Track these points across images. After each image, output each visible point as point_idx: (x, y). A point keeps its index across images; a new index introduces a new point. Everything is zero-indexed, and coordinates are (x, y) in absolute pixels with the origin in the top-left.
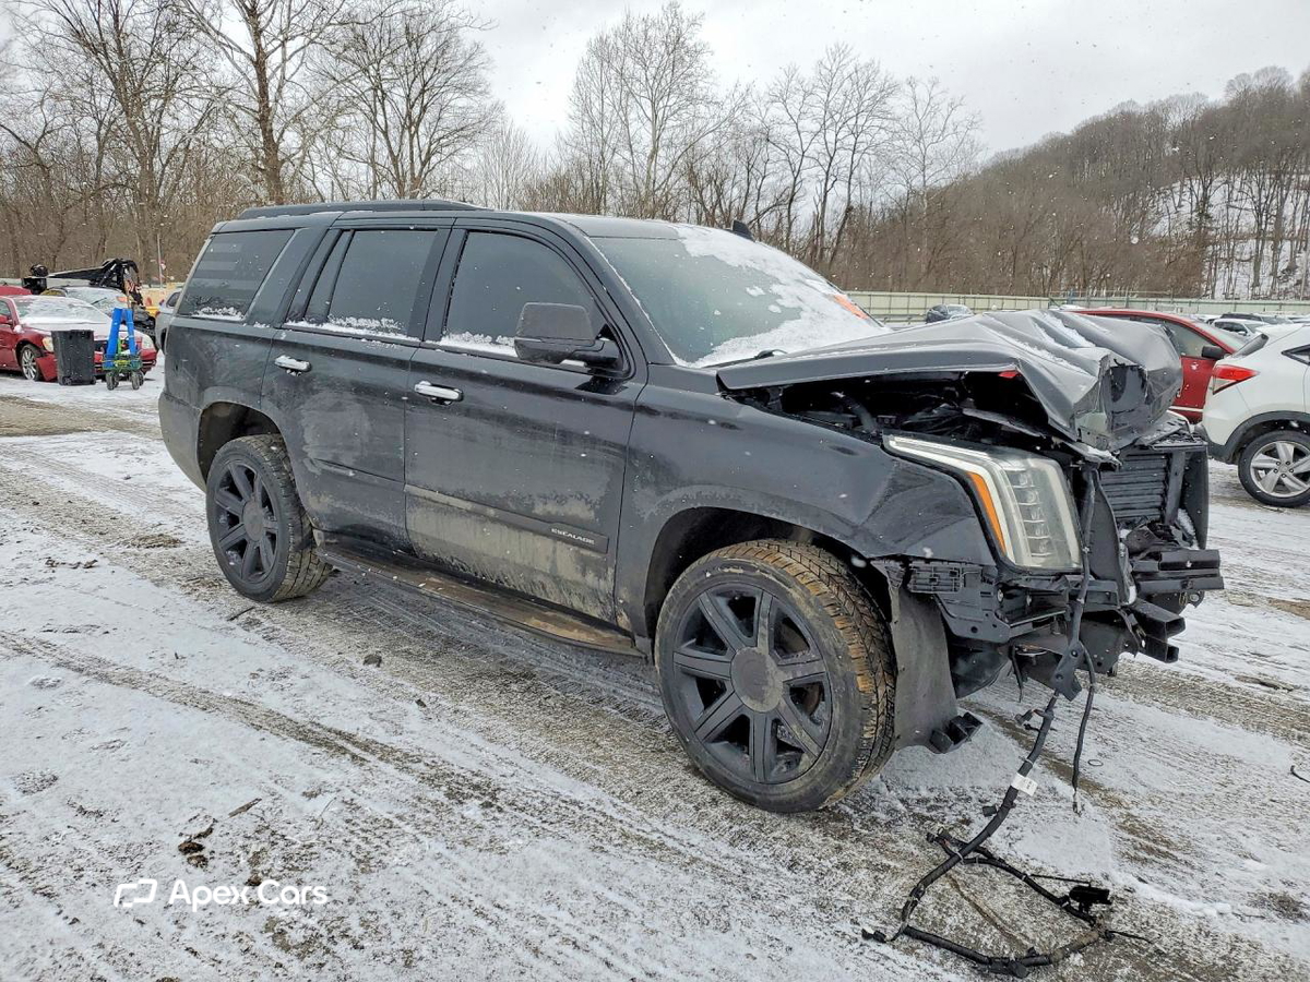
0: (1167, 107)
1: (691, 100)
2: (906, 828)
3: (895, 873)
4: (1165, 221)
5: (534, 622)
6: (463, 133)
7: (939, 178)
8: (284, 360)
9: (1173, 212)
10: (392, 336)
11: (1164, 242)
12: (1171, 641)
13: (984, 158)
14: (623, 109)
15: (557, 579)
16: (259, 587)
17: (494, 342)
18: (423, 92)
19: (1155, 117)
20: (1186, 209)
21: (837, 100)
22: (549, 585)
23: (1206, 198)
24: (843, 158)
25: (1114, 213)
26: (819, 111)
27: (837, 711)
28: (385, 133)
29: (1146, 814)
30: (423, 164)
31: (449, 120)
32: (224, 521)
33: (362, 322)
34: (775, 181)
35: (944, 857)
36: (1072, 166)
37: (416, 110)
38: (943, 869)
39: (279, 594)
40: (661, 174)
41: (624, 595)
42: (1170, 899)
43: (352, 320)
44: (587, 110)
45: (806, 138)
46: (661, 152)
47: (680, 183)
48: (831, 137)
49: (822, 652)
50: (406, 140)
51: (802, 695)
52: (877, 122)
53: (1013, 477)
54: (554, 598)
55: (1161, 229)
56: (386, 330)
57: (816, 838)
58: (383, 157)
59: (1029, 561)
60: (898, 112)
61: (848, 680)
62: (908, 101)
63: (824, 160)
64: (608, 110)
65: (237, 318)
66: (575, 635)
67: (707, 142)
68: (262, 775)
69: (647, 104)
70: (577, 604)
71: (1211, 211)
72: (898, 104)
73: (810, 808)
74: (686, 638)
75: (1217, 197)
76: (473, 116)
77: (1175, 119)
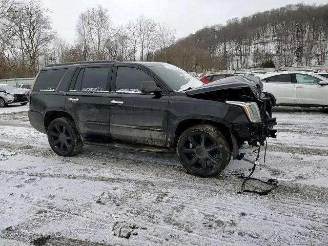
0: (214, 27)
1: (108, 29)
2: (233, 176)
3: (236, 184)
4: (218, 53)
5: (146, 149)
6: (47, 39)
7: (167, 45)
8: (71, 99)
9: (219, 51)
10: (101, 91)
11: (218, 58)
12: (276, 134)
13: (176, 40)
14: (89, 31)
15: (151, 139)
16: (66, 153)
17: (130, 90)
18: (34, 29)
19: (212, 29)
20: (221, 50)
21: (143, 28)
22: (149, 140)
23: (225, 47)
24: (146, 42)
25: (207, 51)
26: (139, 30)
27: (221, 155)
28: (24, 40)
29: (272, 168)
30: (36, 48)
31: (42, 37)
32: (53, 139)
33: (92, 89)
34: (129, 48)
35: (244, 181)
36: (196, 41)
37: (32, 34)
38: (244, 182)
39: (72, 154)
40: (101, 48)
41: (169, 140)
42: (283, 180)
43: (89, 88)
44: (80, 32)
45: (136, 38)
46: (101, 42)
47: (106, 49)
48: (142, 37)
49: (217, 144)
50: (30, 42)
51: (212, 153)
52: (152, 33)
53: (250, 106)
54: (150, 143)
55: (217, 54)
56: (100, 90)
57: (218, 181)
58: (25, 47)
59: (254, 121)
60: (157, 30)
61: (223, 148)
62: (158, 27)
63: (141, 42)
64: (86, 33)
65: (53, 90)
66: (156, 150)
67: (113, 40)
68: (101, 188)
69: (96, 31)
70: (156, 144)
71: (227, 50)
72: (157, 28)
73: (216, 175)
74: (184, 146)
75: (227, 47)
76: (49, 35)
77: (217, 29)
